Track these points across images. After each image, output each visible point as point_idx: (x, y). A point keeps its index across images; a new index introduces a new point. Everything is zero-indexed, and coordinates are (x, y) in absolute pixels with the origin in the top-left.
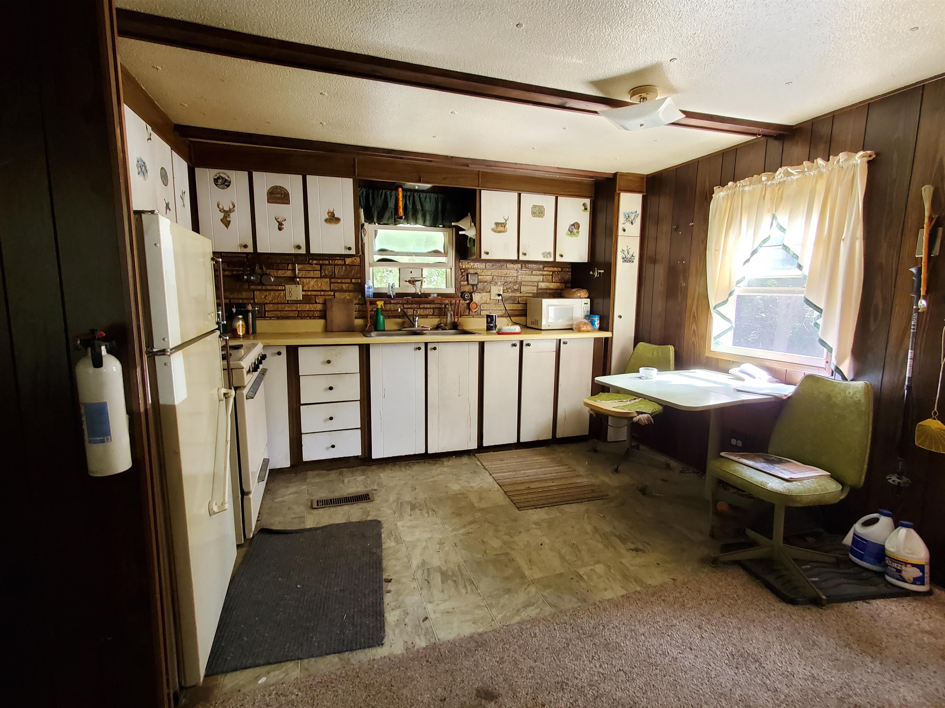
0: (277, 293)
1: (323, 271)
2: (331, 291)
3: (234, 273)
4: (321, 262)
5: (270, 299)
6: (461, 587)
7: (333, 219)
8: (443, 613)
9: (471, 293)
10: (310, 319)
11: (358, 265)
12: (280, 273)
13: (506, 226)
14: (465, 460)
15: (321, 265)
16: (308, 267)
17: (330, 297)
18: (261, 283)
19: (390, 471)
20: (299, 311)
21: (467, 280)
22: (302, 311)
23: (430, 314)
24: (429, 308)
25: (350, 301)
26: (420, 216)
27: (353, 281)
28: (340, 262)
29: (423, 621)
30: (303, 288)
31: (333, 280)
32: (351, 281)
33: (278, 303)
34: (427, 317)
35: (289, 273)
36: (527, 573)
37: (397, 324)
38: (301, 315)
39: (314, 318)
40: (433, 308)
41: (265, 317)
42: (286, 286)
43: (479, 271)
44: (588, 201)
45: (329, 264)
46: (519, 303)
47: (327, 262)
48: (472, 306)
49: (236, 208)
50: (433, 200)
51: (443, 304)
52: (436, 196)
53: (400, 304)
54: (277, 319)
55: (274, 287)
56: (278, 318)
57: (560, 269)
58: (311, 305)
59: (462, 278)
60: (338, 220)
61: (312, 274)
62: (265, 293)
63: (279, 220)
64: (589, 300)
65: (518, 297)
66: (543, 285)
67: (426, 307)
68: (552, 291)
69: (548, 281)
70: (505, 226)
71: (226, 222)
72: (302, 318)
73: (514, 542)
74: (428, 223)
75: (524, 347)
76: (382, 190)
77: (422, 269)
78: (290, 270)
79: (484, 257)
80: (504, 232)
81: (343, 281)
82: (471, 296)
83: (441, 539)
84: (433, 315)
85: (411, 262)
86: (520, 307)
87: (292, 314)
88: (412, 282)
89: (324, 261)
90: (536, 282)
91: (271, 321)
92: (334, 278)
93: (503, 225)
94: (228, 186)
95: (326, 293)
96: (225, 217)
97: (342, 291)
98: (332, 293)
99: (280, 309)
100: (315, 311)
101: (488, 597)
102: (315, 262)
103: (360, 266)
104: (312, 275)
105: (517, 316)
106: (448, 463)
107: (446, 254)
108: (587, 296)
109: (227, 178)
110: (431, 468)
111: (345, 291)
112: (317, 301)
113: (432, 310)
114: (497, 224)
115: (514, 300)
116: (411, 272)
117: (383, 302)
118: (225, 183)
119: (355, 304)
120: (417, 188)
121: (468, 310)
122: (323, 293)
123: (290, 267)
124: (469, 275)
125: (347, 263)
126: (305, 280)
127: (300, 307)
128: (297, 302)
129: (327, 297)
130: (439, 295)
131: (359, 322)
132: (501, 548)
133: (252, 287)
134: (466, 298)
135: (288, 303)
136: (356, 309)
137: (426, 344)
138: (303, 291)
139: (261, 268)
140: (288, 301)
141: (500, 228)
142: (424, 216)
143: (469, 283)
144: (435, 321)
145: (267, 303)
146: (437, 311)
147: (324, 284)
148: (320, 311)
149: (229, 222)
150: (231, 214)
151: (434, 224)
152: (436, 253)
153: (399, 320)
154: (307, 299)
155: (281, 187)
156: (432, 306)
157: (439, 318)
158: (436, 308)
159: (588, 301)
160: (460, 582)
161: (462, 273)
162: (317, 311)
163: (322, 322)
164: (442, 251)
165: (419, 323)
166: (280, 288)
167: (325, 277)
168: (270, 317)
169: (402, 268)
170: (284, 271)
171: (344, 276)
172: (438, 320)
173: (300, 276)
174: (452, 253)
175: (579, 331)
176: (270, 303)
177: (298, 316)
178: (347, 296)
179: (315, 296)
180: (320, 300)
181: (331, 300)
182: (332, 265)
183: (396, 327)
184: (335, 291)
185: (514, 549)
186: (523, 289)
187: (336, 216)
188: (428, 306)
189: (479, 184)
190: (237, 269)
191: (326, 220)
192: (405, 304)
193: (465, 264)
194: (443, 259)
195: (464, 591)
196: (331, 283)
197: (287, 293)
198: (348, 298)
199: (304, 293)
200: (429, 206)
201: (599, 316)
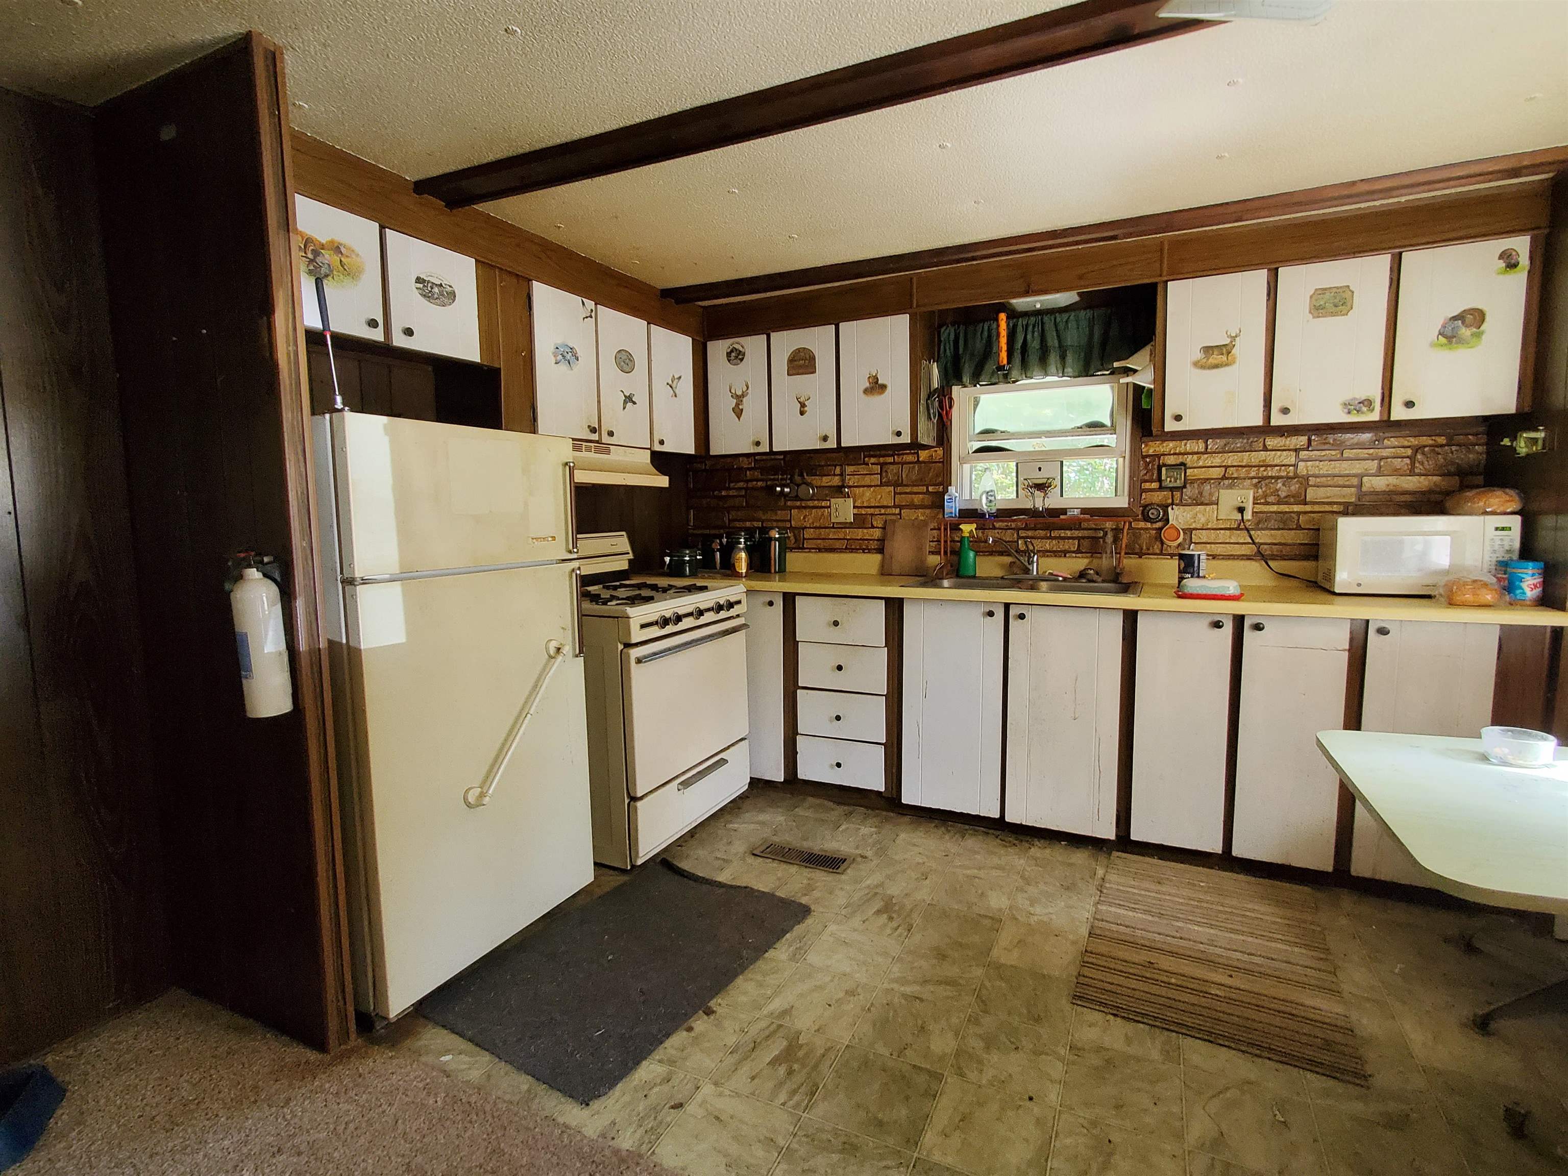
0: (820, 511)
1: (884, 474)
2: (895, 506)
3: (769, 483)
4: (882, 460)
5: (811, 521)
6: (789, 1086)
7: (876, 387)
8: (710, 1114)
9: (1165, 507)
10: (864, 552)
11: (940, 462)
12: (826, 481)
13: (1233, 351)
14: (1080, 857)
15: (882, 465)
16: (862, 469)
17: (893, 517)
18: (797, 498)
19: (921, 834)
20: (848, 540)
21: (1160, 480)
22: (853, 539)
23: (1072, 549)
24: (1069, 538)
25: (925, 523)
26: (1053, 358)
27: (930, 489)
28: (911, 458)
29: (672, 1107)
30: (854, 503)
31: (899, 489)
32: (927, 488)
33: (820, 528)
34: (1065, 556)
35: (836, 481)
36: (929, 1138)
37: (1002, 566)
38: (852, 547)
39: (870, 551)
40: (1079, 538)
41: (803, 548)
42: (832, 500)
43: (1189, 459)
44: (1521, 244)
45: (894, 463)
46: (1299, 528)
47: (891, 460)
48: (1166, 534)
49: (750, 391)
50: (1084, 324)
51: (1100, 529)
52: (1089, 313)
53: (1011, 529)
54: (819, 552)
55: (816, 502)
56: (820, 550)
57: (1442, 440)
58: (865, 531)
59: (1146, 474)
60: (883, 387)
61: (867, 480)
62: (806, 512)
63: (801, 400)
64: (1518, 518)
65: (1299, 513)
66: (1380, 483)
67: (1062, 535)
68: (1408, 498)
69: (1396, 472)
70: (1229, 353)
71: (738, 412)
72: (853, 550)
73: (980, 1062)
74: (1069, 370)
75: (1248, 634)
76: (982, 324)
77: (1062, 462)
78: (837, 475)
79: (1170, 426)
80: (1227, 365)
81: (915, 489)
82: (1166, 513)
83: (858, 986)
84: (1078, 551)
85: (1037, 449)
86: (1299, 537)
87: (838, 545)
88: (1042, 487)
89: (887, 458)
90: (1355, 476)
91: (811, 554)
92: (902, 485)
93: (1225, 350)
94: (742, 360)
95: (889, 511)
96: (737, 405)
97: (912, 506)
98: (897, 511)
99: (823, 537)
100: (871, 540)
101: (806, 1136)
102: (873, 460)
103: (943, 462)
104: (868, 482)
105: (1283, 558)
106: (1039, 851)
107: (1113, 429)
108: (1515, 506)
109: (741, 349)
110: (996, 850)
111: (917, 507)
112: (875, 524)
113: (1076, 542)
114: (1208, 350)
115: (1285, 522)
116: (1040, 469)
117: (975, 526)
118: (736, 356)
119: (931, 530)
120: (1038, 306)
121: (1158, 543)
122: (883, 511)
123: (838, 470)
124: (1164, 469)
125: (921, 459)
126: (857, 490)
127: (850, 533)
128: (845, 526)
129: (889, 517)
130: (1084, 511)
131: (934, 560)
132: (942, 1058)
133: (789, 503)
134: (1151, 516)
135: (833, 527)
136: (934, 537)
137: (1007, 606)
138: (854, 507)
139: (801, 475)
140: (834, 523)
141: (1216, 358)
142: (1063, 358)
143: (1163, 485)
144: (1080, 563)
145: (806, 528)
146: (1086, 543)
147: (886, 495)
148: (878, 540)
149: (742, 410)
150: (744, 400)
151: (1086, 371)
152: (1095, 426)
153: (1007, 560)
154: (860, 521)
155: (804, 348)
156: (1077, 533)
157: (1092, 556)
158: (1083, 538)
159: (1516, 522)
160: (798, 1078)
161: (1147, 464)
162: (874, 540)
163: (878, 557)
164: (1108, 422)
165: (1040, 566)
166: (823, 504)
167: (888, 484)
168: (810, 549)
169: (1023, 460)
170: (830, 477)
171: (916, 481)
172: (1086, 561)
173: (851, 484)
174: (1125, 425)
175: (1451, 603)
176: (810, 528)
177: (846, 548)
178: (920, 515)
179: (872, 515)
180: (878, 522)
181: (894, 522)
182: (898, 463)
183: (998, 573)
184: (901, 507)
185: (962, 1075)
186: (1311, 494)
187: (880, 382)
188: (1069, 533)
189: (1161, 270)
190: (772, 477)
191: (866, 391)
192: (1022, 529)
193: (1152, 448)
194: (1108, 439)
195: (783, 1097)
196: (895, 493)
197: (833, 510)
198: (922, 518)
199: (856, 511)
200: (1073, 337)
201: (1542, 564)
